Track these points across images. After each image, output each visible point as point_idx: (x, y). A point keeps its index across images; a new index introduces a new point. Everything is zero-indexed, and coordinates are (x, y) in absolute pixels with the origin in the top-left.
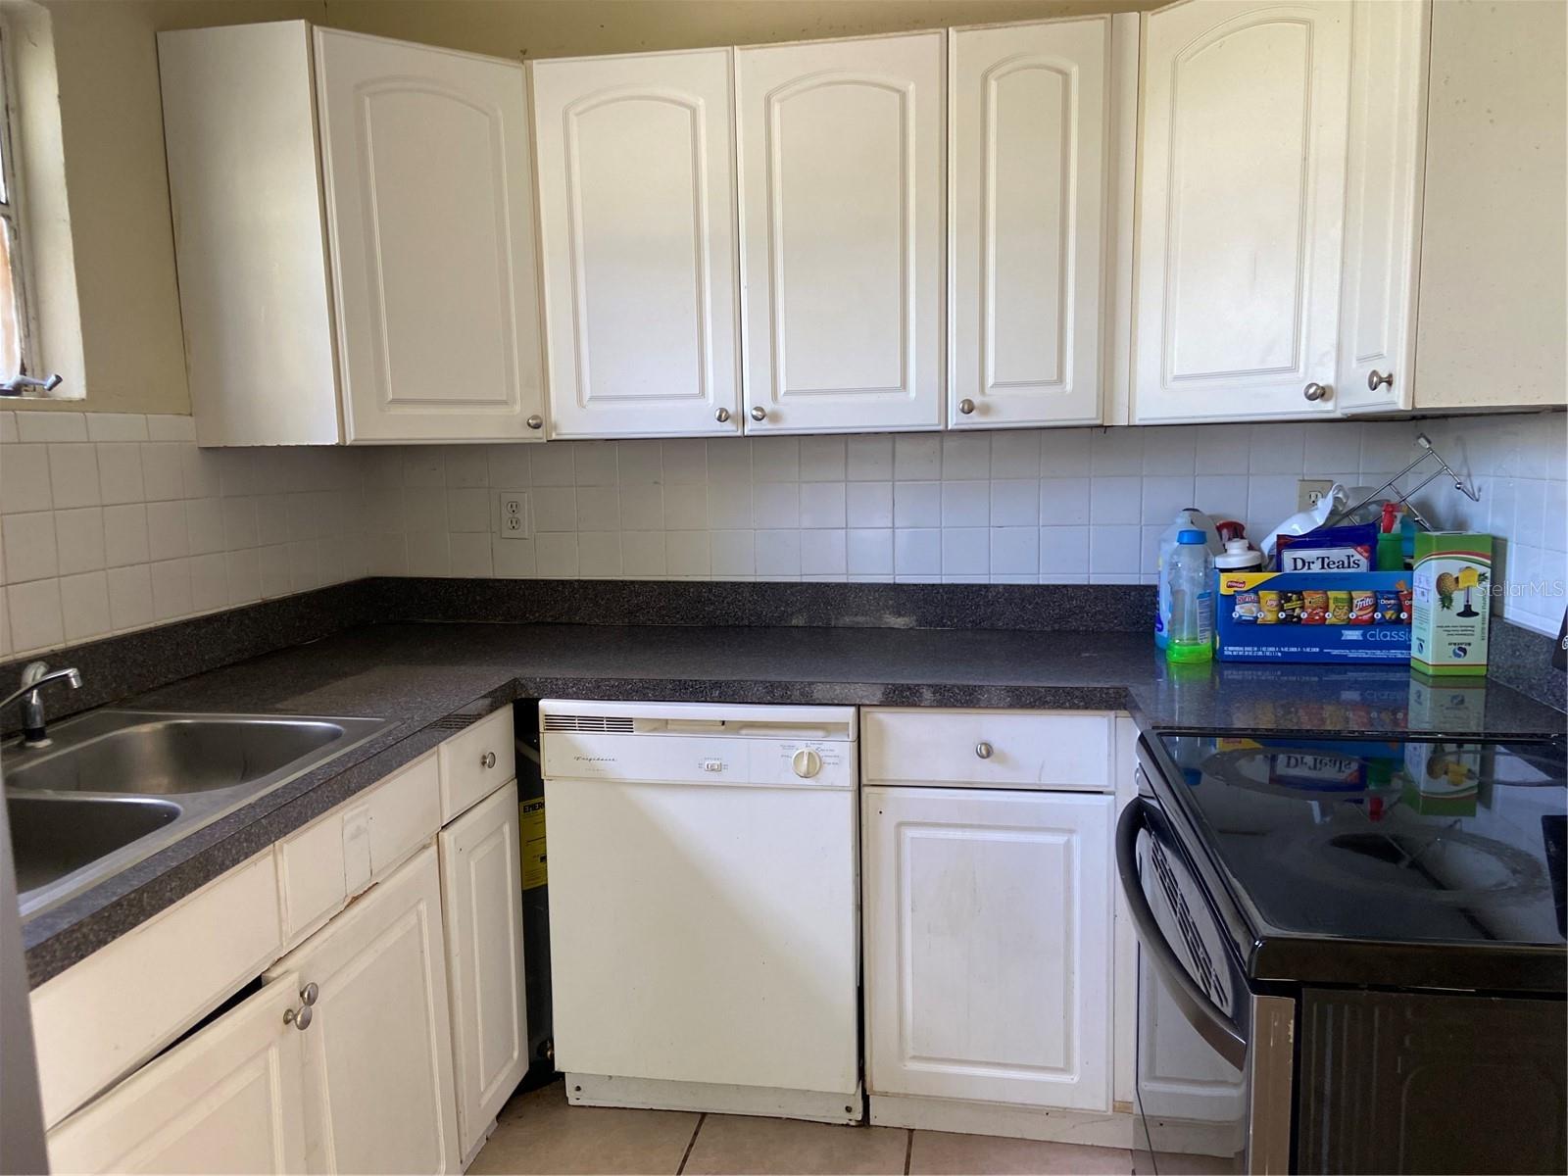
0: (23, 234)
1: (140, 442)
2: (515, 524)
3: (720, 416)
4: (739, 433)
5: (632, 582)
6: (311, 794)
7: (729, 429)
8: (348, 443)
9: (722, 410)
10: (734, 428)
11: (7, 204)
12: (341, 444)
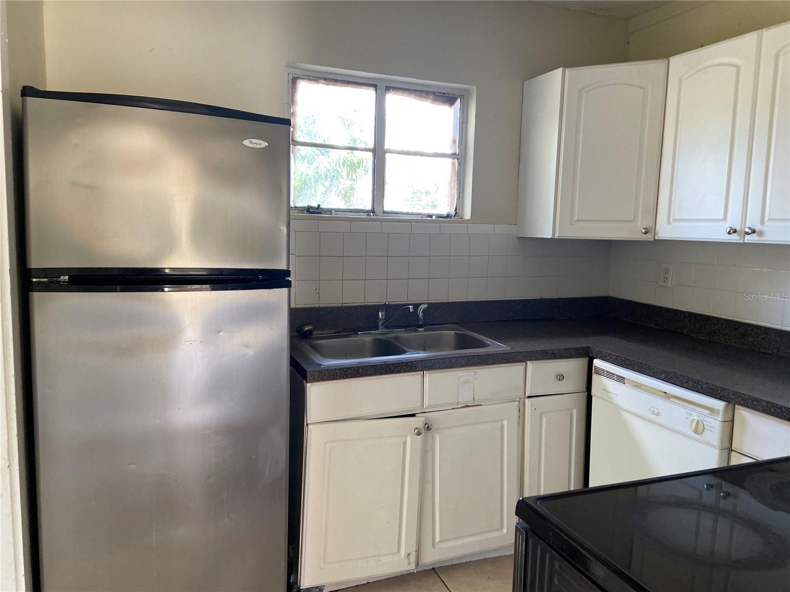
0: (462, 164)
1: (489, 234)
2: (666, 280)
3: (730, 231)
4: (741, 241)
5: (713, 318)
6: (440, 360)
7: (734, 238)
8: (556, 237)
9: (731, 229)
10: (738, 238)
11: (458, 155)
12: (553, 238)
